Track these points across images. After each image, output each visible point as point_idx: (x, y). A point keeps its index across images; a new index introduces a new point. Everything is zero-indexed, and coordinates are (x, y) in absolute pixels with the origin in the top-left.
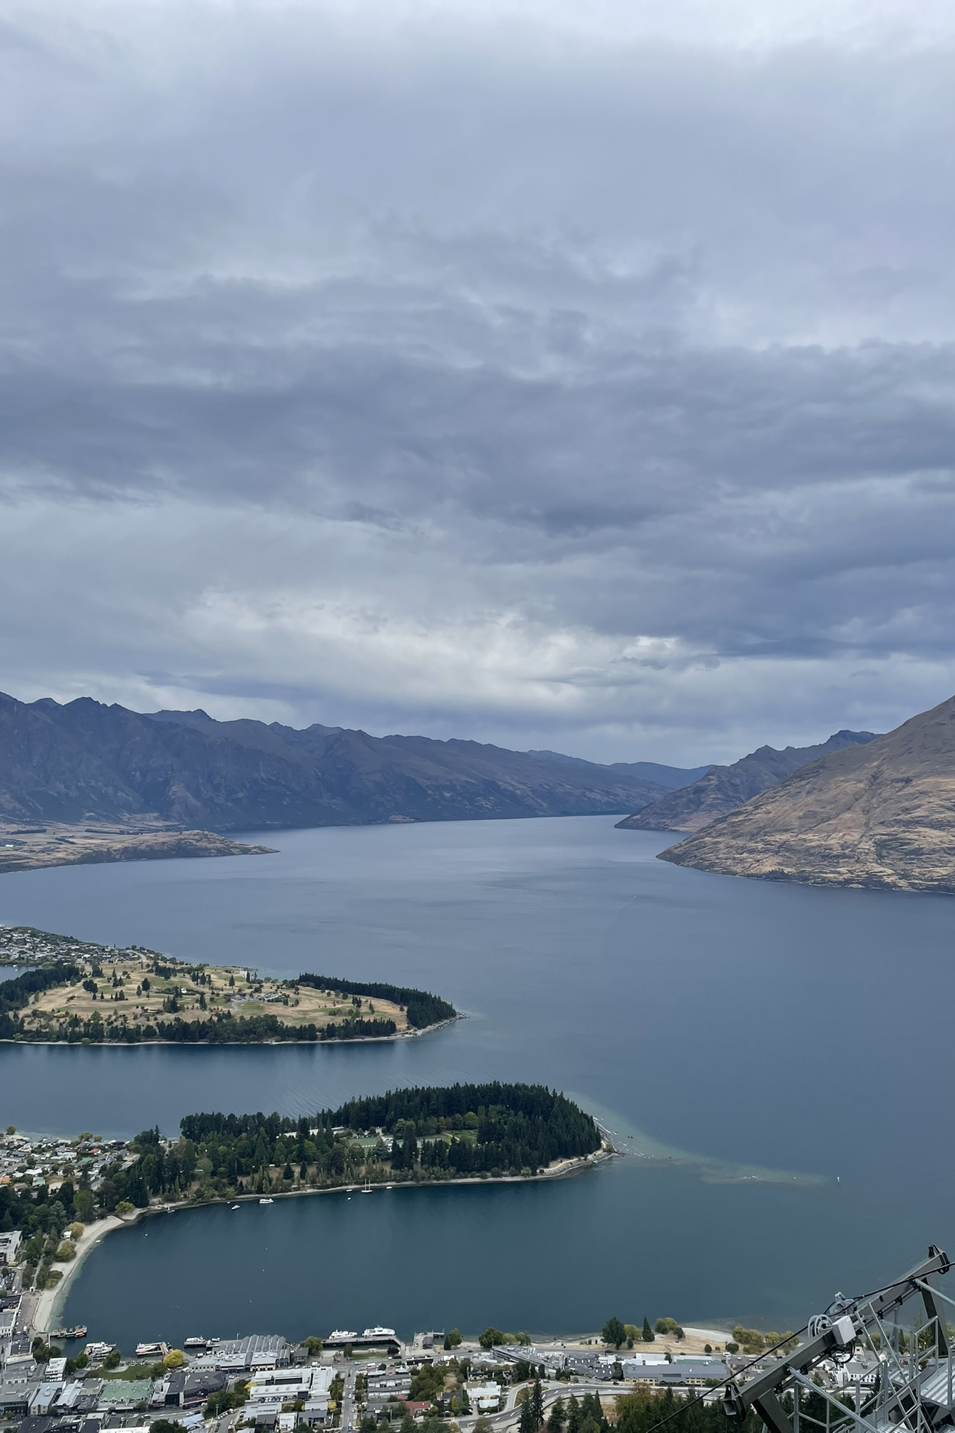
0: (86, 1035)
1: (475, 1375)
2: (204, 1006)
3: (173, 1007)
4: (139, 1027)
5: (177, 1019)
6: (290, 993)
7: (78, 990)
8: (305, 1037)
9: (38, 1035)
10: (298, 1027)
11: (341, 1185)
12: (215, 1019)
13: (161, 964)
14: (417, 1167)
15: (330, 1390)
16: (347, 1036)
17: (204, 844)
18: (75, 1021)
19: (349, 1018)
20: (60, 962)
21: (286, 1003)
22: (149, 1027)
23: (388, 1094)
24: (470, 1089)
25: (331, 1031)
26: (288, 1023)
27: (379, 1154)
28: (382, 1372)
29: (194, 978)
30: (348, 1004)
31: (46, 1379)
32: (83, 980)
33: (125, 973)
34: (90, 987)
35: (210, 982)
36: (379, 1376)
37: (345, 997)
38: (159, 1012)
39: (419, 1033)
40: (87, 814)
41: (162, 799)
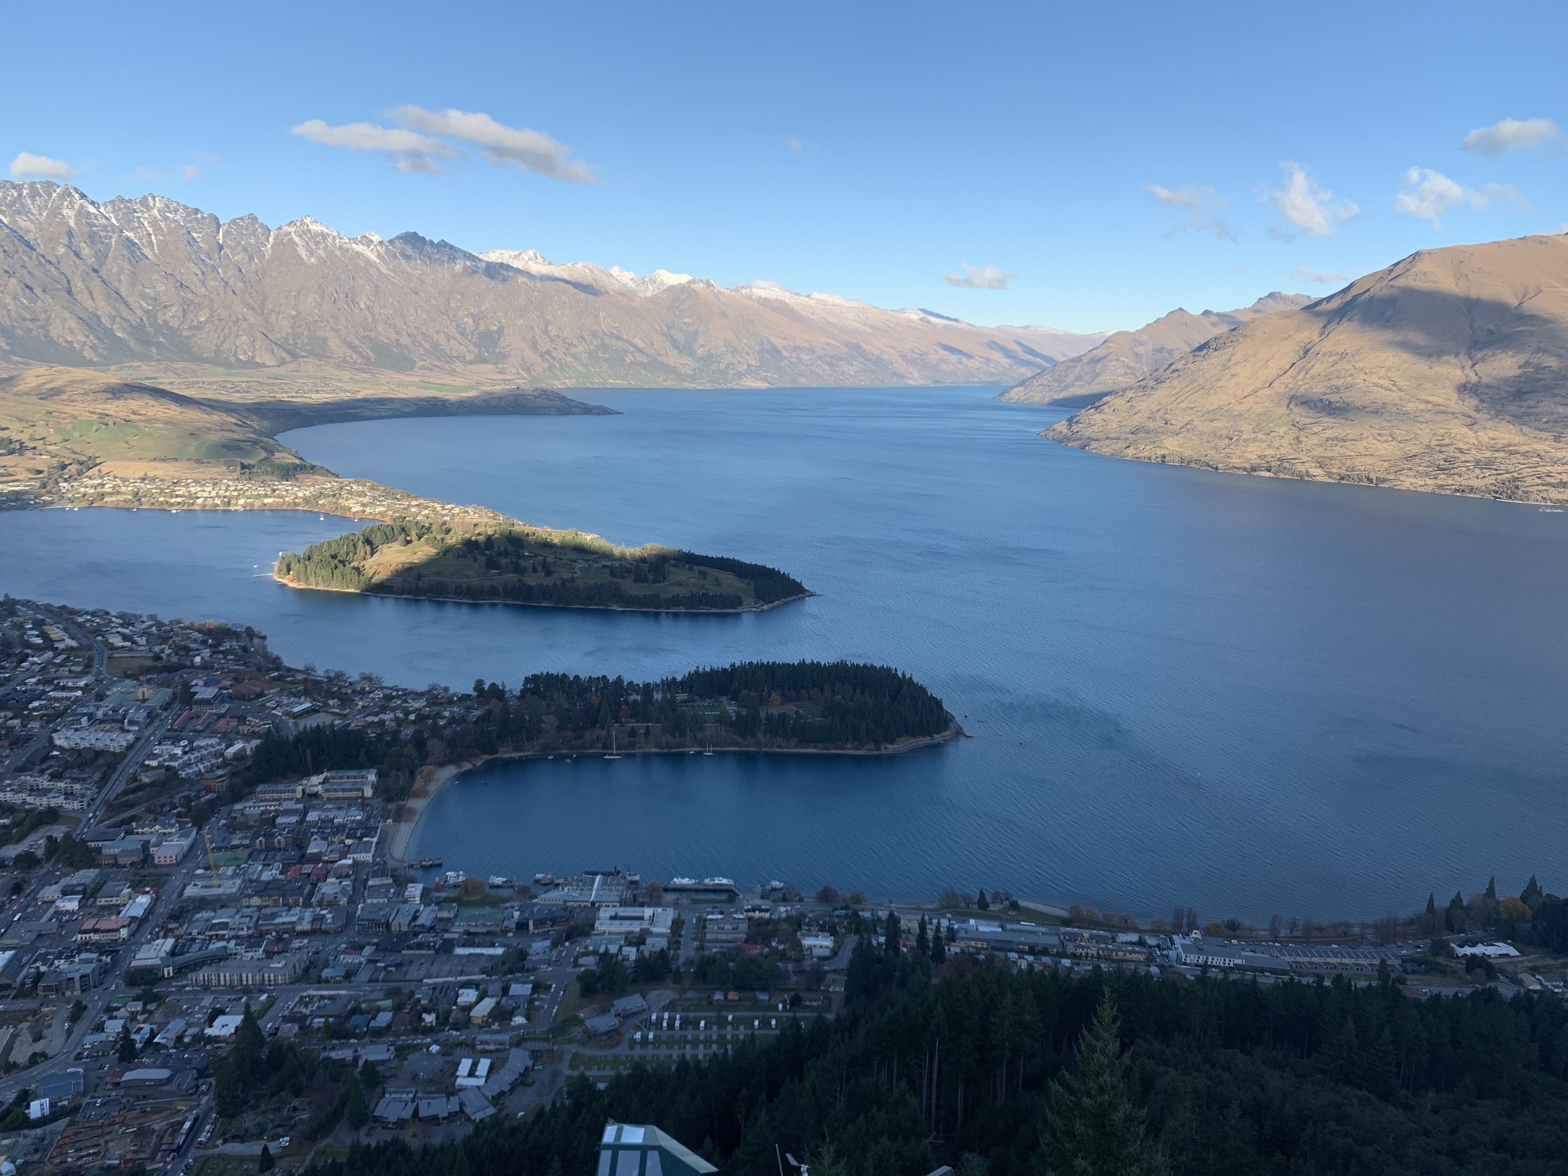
1: (809, 925)
2: (546, 569)
5: (521, 581)
8: (649, 606)
10: (642, 595)
11: (684, 746)
12: (559, 583)
14: (760, 736)
15: (671, 928)
16: (690, 607)
17: (543, 401)
19: (695, 590)
23: (733, 665)
24: (815, 667)
27: (722, 720)
28: (719, 916)
30: (693, 576)
31: (406, 902)
36: (717, 920)
37: (691, 569)
39: (765, 607)
40: (420, 364)
41: (497, 350)
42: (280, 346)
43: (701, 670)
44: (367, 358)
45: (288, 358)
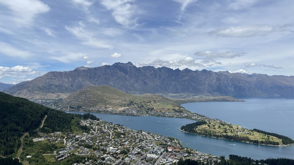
0: (209, 135)
2: (232, 133)
3: (226, 132)
4: (219, 135)
5: (227, 135)
6: (252, 132)
7: (206, 126)
8: (256, 143)
9: (200, 134)
10: (254, 140)
12: (235, 136)
13: (222, 123)
16: (266, 144)
17: (229, 99)
18: (206, 132)
19: (267, 140)
20: (202, 120)
21: (251, 135)
22: (221, 135)
23: (278, 159)
25: (262, 142)
26: (252, 139)
29: (229, 127)
30: (266, 137)
32: (207, 124)
33: (215, 124)
34: (209, 126)
35: (233, 128)
37: (265, 135)
38: (223, 133)
39: (285, 146)
40: (205, 92)
43: (270, 159)
44: (196, 91)
45: (183, 92)
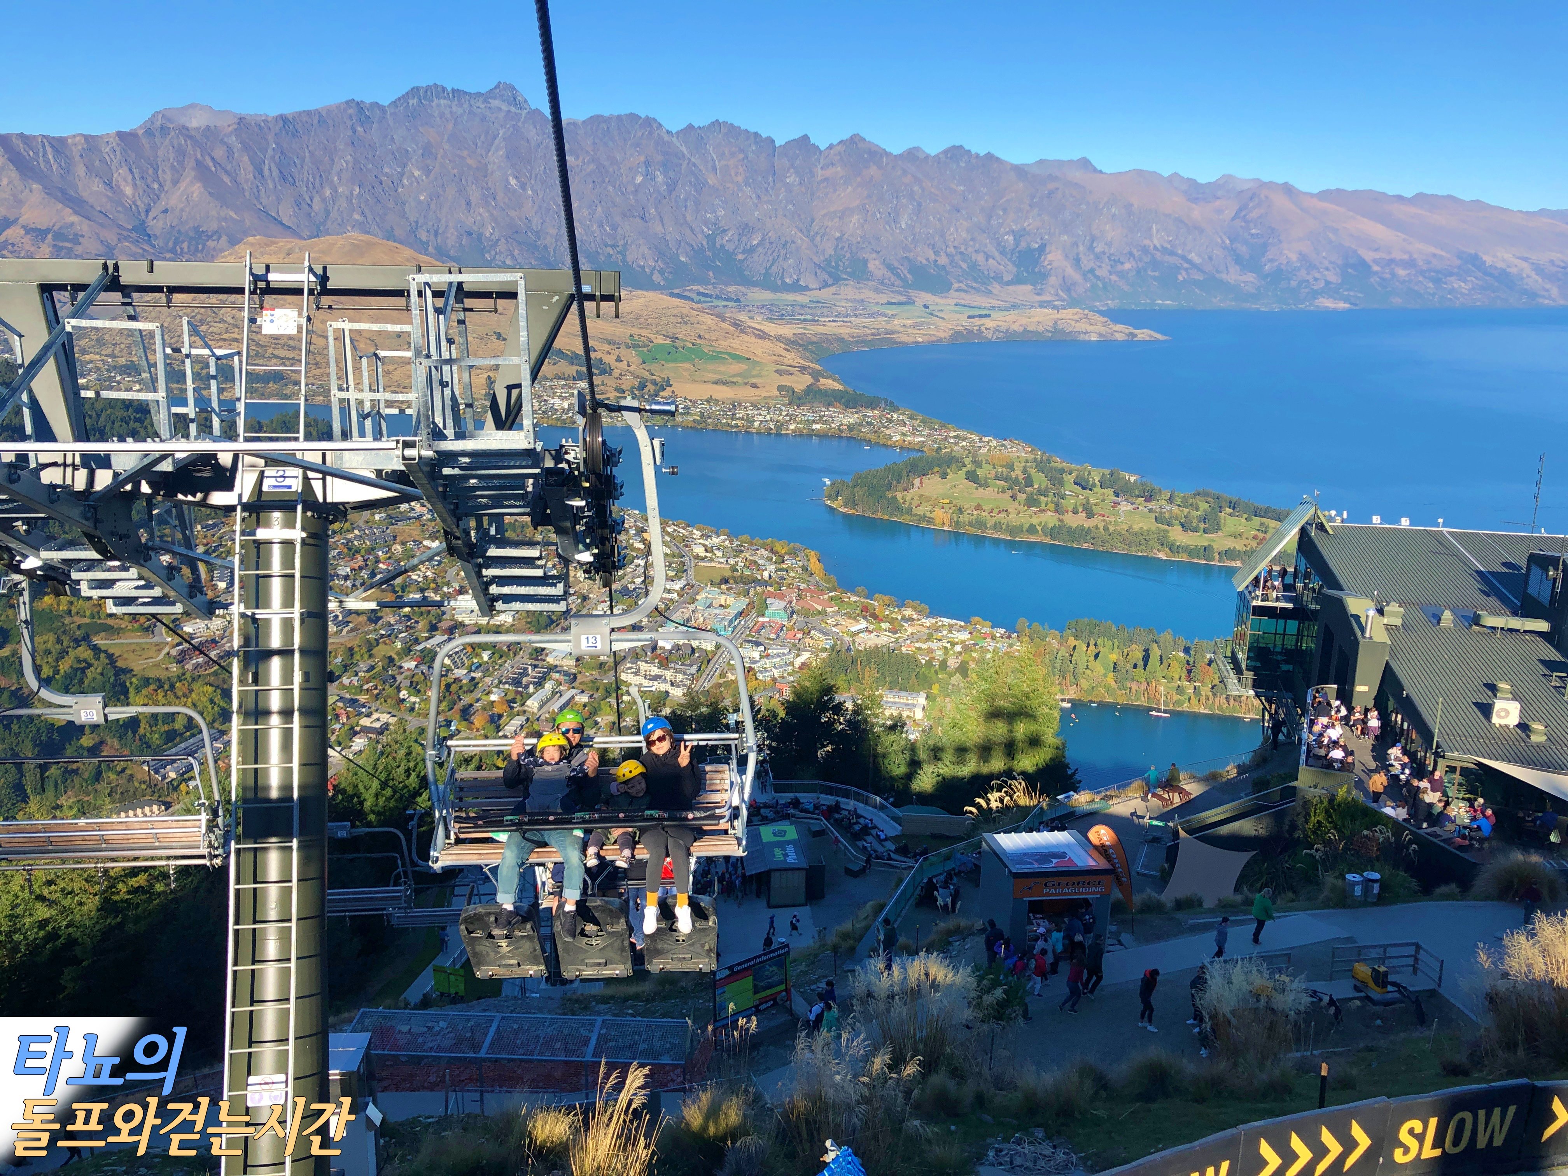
7: (960, 479)
20: (940, 448)
32: (964, 470)
40: (956, 285)
41: (1036, 270)
42: (824, 269)
44: (904, 280)
45: (830, 282)
